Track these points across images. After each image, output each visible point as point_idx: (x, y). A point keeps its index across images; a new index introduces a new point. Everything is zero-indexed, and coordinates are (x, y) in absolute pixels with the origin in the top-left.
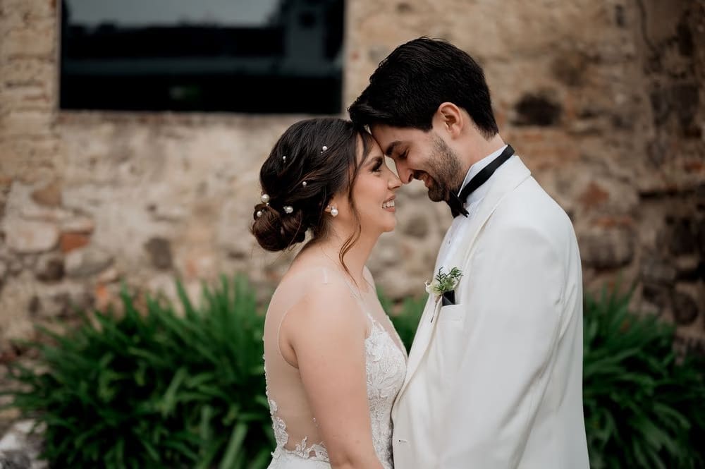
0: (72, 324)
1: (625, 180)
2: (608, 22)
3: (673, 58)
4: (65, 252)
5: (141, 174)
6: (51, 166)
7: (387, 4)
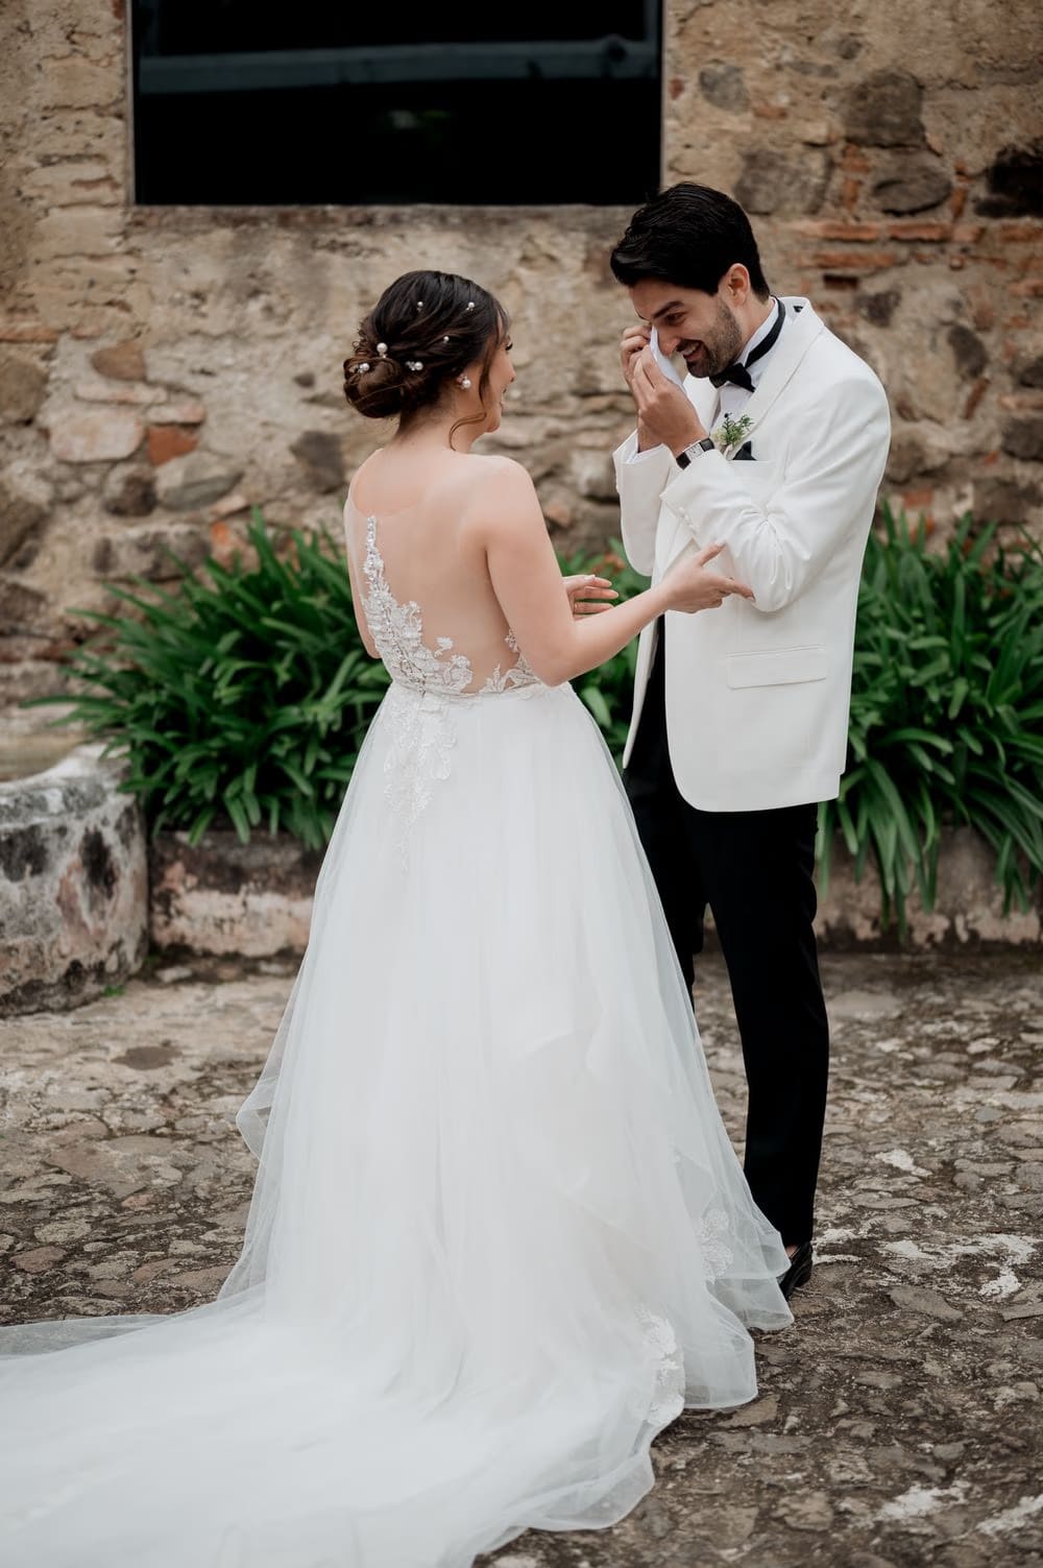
4: (156, 462)
5: (285, 318)
6: (125, 307)
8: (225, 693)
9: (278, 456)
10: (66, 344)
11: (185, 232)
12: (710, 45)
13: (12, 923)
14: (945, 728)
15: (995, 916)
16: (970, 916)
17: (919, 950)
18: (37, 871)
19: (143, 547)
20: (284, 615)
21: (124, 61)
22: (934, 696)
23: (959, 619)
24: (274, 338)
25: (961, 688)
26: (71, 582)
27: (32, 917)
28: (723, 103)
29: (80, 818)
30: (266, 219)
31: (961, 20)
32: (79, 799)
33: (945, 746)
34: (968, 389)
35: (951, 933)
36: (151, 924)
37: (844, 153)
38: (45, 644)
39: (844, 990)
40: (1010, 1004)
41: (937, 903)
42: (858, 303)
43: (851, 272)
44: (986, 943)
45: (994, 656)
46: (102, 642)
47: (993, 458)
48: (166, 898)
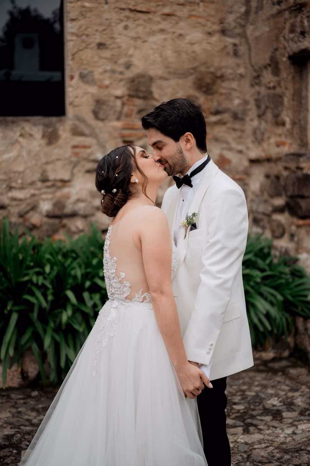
1: (240, 152)
2: (228, 54)
3: (268, 77)
7: (90, 44)
12: (82, 64)
28: (88, 83)
31: (163, 57)
37: (128, 100)
43: (130, 139)
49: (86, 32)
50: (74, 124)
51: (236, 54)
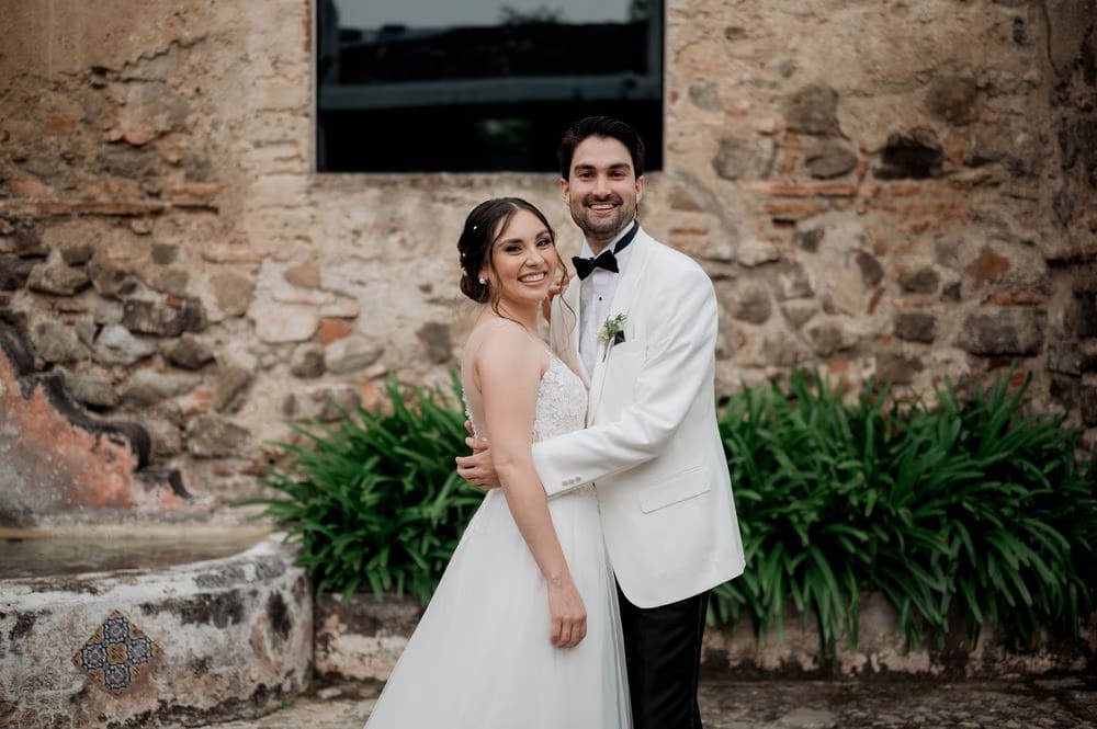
0: (335, 427)
2: (1004, 40)
4: (325, 342)
5: (413, 247)
6: (307, 240)
7: (713, 29)
8: (369, 498)
9: (407, 339)
10: (267, 263)
11: (348, 190)
12: (696, 69)
13: (218, 657)
14: (862, 523)
15: (899, 655)
16: (881, 654)
17: (845, 679)
18: (237, 621)
19: (316, 399)
20: (410, 445)
21: (311, 78)
22: (854, 501)
23: (869, 448)
24: (406, 260)
25: (872, 496)
26: (268, 423)
27: (232, 654)
28: (705, 106)
29: (266, 584)
30: (402, 182)
31: (862, 50)
32: (266, 571)
33: (863, 536)
34: (871, 294)
35: (868, 666)
36: (314, 657)
37: (785, 138)
38: (249, 464)
39: (795, 707)
40: (912, 717)
41: (859, 645)
42: (796, 237)
43: (790, 216)
44: (892, 673)
45: (895, 473)
46: (287, 462)
47: (888, 339)
48: (325, 640)
49: (705, 9)
50: (676, 188)
51: (1019, 39)
